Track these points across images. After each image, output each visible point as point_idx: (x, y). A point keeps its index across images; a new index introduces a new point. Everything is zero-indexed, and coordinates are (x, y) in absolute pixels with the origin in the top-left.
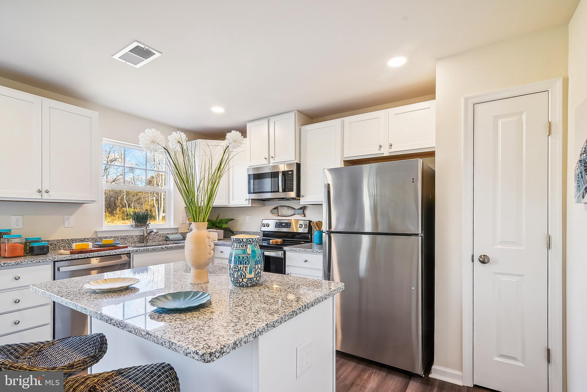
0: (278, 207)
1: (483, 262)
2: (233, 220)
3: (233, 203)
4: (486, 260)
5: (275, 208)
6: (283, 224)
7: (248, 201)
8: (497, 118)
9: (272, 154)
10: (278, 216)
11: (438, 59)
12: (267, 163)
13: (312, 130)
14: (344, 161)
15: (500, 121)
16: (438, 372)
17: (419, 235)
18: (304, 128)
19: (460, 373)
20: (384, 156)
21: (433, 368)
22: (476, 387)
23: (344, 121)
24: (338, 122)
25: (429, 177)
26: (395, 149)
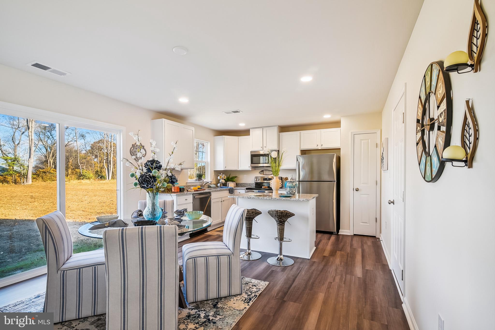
0: (263, 170)
1: (357, 190)
2: (237, 177)
3: (241, 168)
4: (358, 190)
5: (262, 171)
6: (267, 179)
7: (250, 167)
8: (361, 140)
9: (265, 145)
10: (264, 175)
11: (342, 116)
12: (262, 149)
13: (286, 135)
14: (301, 150)
15: (362, 141)
16: (342, 232)
17: (335, 181)
18: (281, 134)
19: (349, 231)
20: (319, 149)
21: (340, 230)
22: (355, 235)
23: (301, 133)
24: (298, 133)
25: (339, 160)
26: (324, 147)
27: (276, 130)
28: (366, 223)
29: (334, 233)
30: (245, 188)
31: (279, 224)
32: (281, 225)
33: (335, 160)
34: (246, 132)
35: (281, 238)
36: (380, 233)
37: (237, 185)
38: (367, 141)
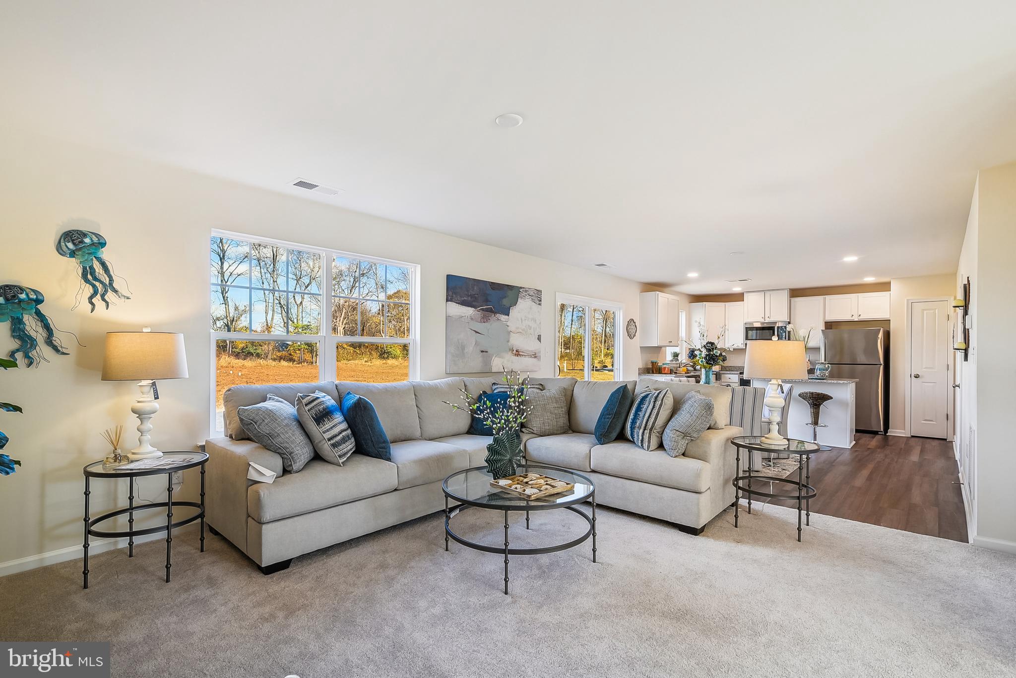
1: (916, 377)
3: (729, 345)
7: (743, 345)
8: (924, 310)
9: (768, 315)
11: (892, 277)
12: (764, 320)
13: (799, 301)
14: (825, 322)
15: (925, 312)
16: (892, 432)
17: (881, 364)
18: (793, 299)
19: (903, 431)
20: (855, 320)
21: (889, 430)
22: (913, 436)
23: (825, 298)
24: (821, 298)
25: (887, 335)
26: (863, 317)
27: (785, 295)
28: (932, 421)
29: (879, 433)
30: (739, 372)
31: (813, 407)
32: (815, 408)
33: (881, 335)
34: (738, 297)
35: (816, 423)
36: (954, 434)
37: (724, 368)
38: (932, 311)
